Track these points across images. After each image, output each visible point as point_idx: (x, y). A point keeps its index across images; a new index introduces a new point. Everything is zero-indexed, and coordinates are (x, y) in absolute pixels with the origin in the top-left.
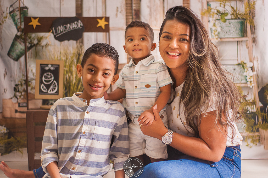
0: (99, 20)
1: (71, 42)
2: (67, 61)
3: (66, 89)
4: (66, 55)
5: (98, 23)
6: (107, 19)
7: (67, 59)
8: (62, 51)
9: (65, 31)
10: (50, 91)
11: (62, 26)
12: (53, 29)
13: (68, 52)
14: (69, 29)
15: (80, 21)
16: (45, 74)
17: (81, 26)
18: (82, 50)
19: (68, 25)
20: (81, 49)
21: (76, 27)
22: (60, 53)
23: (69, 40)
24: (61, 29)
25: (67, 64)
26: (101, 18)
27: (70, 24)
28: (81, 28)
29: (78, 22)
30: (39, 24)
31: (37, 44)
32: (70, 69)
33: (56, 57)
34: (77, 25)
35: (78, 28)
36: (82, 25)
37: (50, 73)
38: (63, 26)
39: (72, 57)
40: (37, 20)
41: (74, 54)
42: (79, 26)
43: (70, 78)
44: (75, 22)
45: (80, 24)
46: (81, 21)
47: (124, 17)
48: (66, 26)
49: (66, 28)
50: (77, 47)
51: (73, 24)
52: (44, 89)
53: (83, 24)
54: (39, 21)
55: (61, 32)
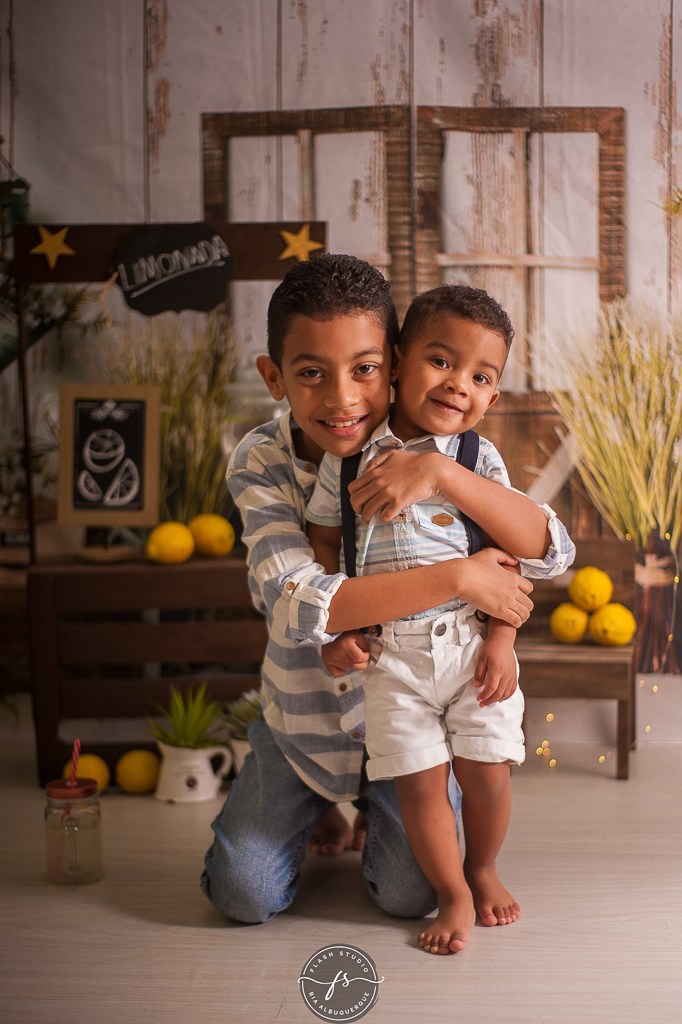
0: (288, 236)
1: (187, 314)
2: (175, 379)
3: (170, 483)
4: (169, 357)
5: (285, 245)
6: (318, 231)
7: (172, 373)
8: (155, 344)
9: (163, 276)
10: (113, 496)
11: (151, 259)
12: (122, 267)
13: (178, 346)
14: (179, 267)
15: (217, 239)
16: (93, 436)
17: (223, 258)
18: (226, 340)
19: (176, 254)
20: (223, 338)
21: (206, 262)
22: (149, 351)
23: (178, 309)
24: (149, 267)
25: (175, 392)
26: (295, 228)
27: (182, 251)
28: (221, 264)
29: (210, 241)
30: (67, 251)
31: (65, 318)
32: (183, 409)
33: (134, 363)
34: (209, 254)
35: (210, 264)
36: (226, 253)
37: (110, 433)
38: (156, 258)
39: (191, 367)
40: (62, 234)
41: (198, 353)
42: (216, 256)
43: (183, 442)
44: (202, 244)
45: (219, 250)
46: (223, 238)
47: (382, 219)
48: (166, 256)
49: (166, 264)
50: (210, 329)
51: (194, 250)
52: (91, 491)
53: (230, 251)
54: (67, 241)
55: (151, 280)
